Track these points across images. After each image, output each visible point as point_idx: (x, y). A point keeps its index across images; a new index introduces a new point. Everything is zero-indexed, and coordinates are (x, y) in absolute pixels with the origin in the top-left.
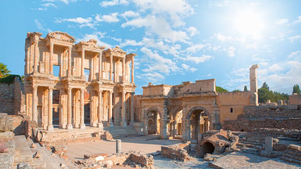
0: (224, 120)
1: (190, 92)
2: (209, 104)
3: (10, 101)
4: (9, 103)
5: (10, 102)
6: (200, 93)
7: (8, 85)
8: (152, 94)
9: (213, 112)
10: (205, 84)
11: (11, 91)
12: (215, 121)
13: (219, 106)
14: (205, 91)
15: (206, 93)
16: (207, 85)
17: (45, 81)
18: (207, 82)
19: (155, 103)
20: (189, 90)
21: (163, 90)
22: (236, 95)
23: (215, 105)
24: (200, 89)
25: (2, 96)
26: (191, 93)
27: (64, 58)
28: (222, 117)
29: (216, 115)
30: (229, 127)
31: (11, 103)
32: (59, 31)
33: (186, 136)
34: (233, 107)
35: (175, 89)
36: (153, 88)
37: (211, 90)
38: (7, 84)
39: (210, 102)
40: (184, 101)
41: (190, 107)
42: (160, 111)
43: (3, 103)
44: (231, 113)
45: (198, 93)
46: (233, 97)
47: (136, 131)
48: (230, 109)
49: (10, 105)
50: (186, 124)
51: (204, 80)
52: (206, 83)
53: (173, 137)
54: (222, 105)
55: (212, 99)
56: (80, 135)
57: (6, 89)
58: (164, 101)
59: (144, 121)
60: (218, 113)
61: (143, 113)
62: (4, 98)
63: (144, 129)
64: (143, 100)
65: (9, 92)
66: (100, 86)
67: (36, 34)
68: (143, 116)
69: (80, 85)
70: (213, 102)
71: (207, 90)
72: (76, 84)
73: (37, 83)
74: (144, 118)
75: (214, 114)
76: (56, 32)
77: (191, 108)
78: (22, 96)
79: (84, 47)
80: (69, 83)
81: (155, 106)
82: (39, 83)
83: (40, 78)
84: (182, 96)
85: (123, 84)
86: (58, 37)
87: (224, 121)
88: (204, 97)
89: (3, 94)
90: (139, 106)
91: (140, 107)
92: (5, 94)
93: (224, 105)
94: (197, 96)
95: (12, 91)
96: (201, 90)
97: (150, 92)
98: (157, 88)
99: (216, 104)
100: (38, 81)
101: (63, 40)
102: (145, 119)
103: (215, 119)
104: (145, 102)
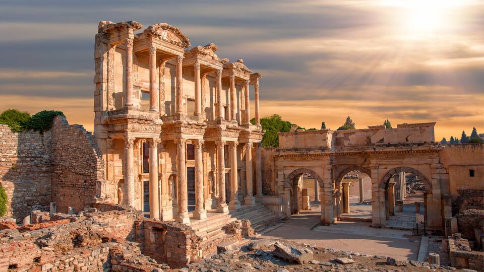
0: (458, 188)
1: (386, 142)
2: (426, 164)
3: (44, 169)
4: (42, 175)
5: (44, 172)
6: (408, 145)
7: (39, 135)
8: (301, 145)
9: (434, 176)
10: (417, 130)
11: (46, 147)
12: (440, 190)
13: (446, 165)
14: (417, 141)
15: (419, 145)
16: (421, 133)
17: (148, 127)
18: (420, 128)
19: (308, 161)
20: (382, 140)
21: (325, 140)
22: (479, 148)
23: (439, 165)
24: (407, 138)
25: (28, 159)
26: (389, 145)
27: (161, 78)
28: (453, 184)
29: (440, 181)
30: (479, 200)
31: (46, 175)
32: (166, 24)
33: (380, 218)
34: (475, 168)
35: (338, 137)
36: (303, 135)
37: (429, 140)
38: (38, 132)
39: (429, 161)
40: (373, 159)
41: (386, 168)
42: (321, 176)
43: (31, 175)
44: (472, 178)
45: (404, 145)
46: (473, 151)
47: (272, 211)
48: (469, 171)
49: (45, 180)
50: (379, 198)
51: (415, 124)
52: (418, 128)
53: (338, 218)
54: (452, 165)
55: (433, 155)
56: (206, 234)
57: (37, 144)
58: (329, 158)
59: (283, 194)
60: (444, 177)
61: (280, 179)
62: (33, 163)
63: (285, 208)
64: (282, 156)
65: (42, 150)
66: (223, 133)
67: (133, 26)
68: (280, 184)
69: (197, 133)
70: (434, 160)
71: (420, 141)
72: (192, 130)
73: (134, 131)
74: (284, 188)
75: (437, 179)
76: (162, 24)
77: (387, 170)
78: (98, 160)
79: (200, 59)
80: (182, 129)
81: (309, 167)
82: (137, 131)
83: (141, 120)
84: (373, 151)
85: (248, 128)
86: (164, 34)
87: (458, 190)
88: (417, 152)
89: (29, 155)
90: (270, 166)
91: (273, 169)
92: (33, 155)
93: (456, 166)
94: (404, 150)
95: (48, 147)
96: (407, 140)
97: (296, 143)
98: (311, 135)
99: (439, 163)
100: (137, 126)
101: (171, 42)
102: (286, 189)
103: (439, 187)
104: (285, 159)
